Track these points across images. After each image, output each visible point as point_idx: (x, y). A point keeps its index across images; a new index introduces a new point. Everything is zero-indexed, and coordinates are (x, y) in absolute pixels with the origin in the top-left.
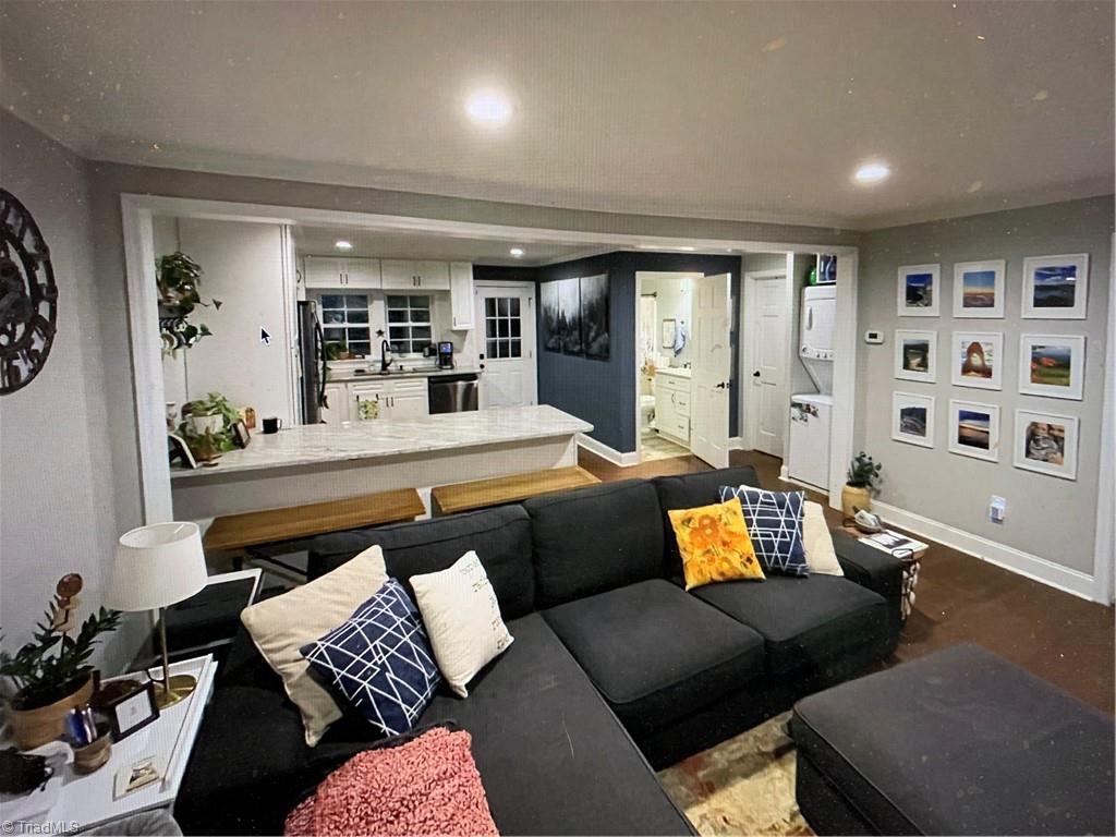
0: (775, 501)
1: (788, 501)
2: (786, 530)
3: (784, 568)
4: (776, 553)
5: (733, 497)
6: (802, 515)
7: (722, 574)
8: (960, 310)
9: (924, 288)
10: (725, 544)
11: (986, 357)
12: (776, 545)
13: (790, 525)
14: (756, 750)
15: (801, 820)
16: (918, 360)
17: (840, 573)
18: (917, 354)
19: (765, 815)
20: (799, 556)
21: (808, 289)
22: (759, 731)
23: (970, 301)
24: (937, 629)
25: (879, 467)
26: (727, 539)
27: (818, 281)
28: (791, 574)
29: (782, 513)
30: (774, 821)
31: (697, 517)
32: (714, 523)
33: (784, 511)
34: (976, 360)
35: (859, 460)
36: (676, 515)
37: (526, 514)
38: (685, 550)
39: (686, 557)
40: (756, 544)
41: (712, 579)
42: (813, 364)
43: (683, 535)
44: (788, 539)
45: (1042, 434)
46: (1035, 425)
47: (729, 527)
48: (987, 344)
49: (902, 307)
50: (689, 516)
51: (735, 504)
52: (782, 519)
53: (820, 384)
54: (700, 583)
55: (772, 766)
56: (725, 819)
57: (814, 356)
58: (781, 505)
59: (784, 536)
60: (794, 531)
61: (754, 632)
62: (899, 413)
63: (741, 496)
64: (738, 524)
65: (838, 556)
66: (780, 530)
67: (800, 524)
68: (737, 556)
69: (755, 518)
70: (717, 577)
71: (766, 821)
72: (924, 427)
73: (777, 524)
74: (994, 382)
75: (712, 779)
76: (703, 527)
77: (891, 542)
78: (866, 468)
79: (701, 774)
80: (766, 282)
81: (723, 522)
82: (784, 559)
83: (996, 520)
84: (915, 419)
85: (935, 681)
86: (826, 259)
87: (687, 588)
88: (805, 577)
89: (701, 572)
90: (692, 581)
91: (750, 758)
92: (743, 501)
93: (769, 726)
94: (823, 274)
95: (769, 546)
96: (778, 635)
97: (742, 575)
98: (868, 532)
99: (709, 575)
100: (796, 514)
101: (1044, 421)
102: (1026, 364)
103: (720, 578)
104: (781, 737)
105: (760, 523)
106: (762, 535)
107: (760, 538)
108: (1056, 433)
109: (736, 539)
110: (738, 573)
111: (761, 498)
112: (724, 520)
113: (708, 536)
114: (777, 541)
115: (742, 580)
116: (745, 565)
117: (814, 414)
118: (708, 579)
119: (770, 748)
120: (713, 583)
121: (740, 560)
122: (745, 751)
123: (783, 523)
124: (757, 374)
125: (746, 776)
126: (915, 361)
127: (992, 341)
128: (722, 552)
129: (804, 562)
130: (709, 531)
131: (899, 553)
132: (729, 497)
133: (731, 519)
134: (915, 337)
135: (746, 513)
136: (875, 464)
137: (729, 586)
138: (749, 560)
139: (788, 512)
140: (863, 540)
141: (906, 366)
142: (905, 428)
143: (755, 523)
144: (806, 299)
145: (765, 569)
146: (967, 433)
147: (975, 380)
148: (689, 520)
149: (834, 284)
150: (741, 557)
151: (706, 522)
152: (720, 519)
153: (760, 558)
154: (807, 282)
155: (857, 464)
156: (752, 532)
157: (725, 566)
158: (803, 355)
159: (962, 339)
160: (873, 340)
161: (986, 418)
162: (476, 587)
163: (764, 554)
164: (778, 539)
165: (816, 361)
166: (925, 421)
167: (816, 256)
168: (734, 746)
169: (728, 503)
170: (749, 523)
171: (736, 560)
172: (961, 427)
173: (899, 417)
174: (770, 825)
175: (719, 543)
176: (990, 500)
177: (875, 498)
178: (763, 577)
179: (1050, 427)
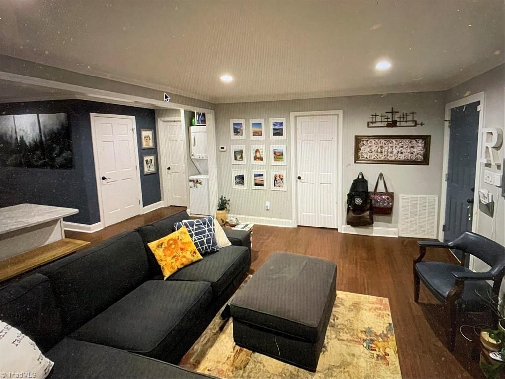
0: (201, 222)
1: (207, 221)
2: (208, 234)
3: (209, 250)
4: (206, 245)
5: (182, 227)
6: (214, 225)
7: (183, 264)
8: (252, 137)
9: (240, 128)
10: (182, 249)
11: (261, 154)
12: (205, 242)
13: (209, 231)
14: (212, 334)
15: (238, 348)
16: (240, 156)
17: (230, 244)
18: (239, 154)
19: (224, 356)
20: (215, 243)
21: (192, 128)
22: (210, 326)
23: (255, 134)
24: (259, 253)
25: (229, 200)
26: (182, 246)
27: (196, 124)
28: (213, 252)
29: (205, 227)
30: (228, 356)
31: (166, 242)
32: (175, 241)
33: (206, 225)
34: (258, 155)
35: (221, 199)
36: (152, 245)
37: (44, 277)
38: (161, 260)
39: (162, 264)
40: (196, 244)
41: (178, 268)
42: (197, 161)
43: (159, 254)
44: (210, 237)
45: (278, 178)
46: (276, 175)
47: (183, 241)
48: (261, 149)
49: (233, 136)
50: (161, 242)
51: (184, 229)
52: (206, 229)
53: (201, 171)
54: (172, 273)
55: (221, 335)
56: (208, 370)
57: (198, 158)
58: (204, 223)
59: (208, 236)
60: (212, 233)
61: (205, 282)
62: (234, 177)
63: (186, 224)
64: (187, 238)
65: (228, 238)
66: (206, 234)
67: (213, 229)
68: (189, 252)
69: (193, 233)
70: (180, 267)
71: (225, 358)
72: (243, 182)
73: (204, 232)
74: (264, 162)
75: (197, 359)
76: (169, 245)
77: (243, 227)
78: (225, 202)
79: (192, 360)
80: (170, 123)
81: (180, 239)
82: (209, 246)
83: (268, 210)
84: (240, 179)
85: (272, 268)
86: (199, 114)
87: (165, 278)
88: (218, 251)
89: (172, 267)
90: (167, 274)
91: (211, 338)
92: (187, 227)
93: (214, 321)
94: (198, 121)
95: (202, 243)
96: (215, 279)
97: (192, 260)
98: (234, 226)
99: (176, 267)
100: (211, 225)
101: (278, 174)
102: (272, 156)
103: (182, 266)
104: (221, 322)
105: (197, 234)
106: (198, 239)
107: (197, 241)
108: (281, 177)
109: (187, 245)
110: (190, 260)
111: (195, 223)
112: (180, 238)
113: (173, 248)
114: (205, 240)
115: (193, 263)
116: (193, 256)
117: (200, 183)
118: (176, 269)
119: (218, 329)
120: (179, 270)
121: (191, 254)
122: (208, 337)
123: (207, 231)
124: (169, 168)
125: (211, 346)
126: (238, 157)
127: (262, 148)
128: (181, 253)
129: (217, 244)
130: (173, 246)
131: (247, 229)
132: (179, 227)
133: (183, 236)
134: (238, 147)
135: (190, 232)
136: (227, 199)
137: (187, 268)
138: (195, 252)
139: (208, 226)
140: (233, 229)
141: (236, 159)
142: (237, 183)
143: (194, 235)
144: (192, 132)
145: (201, 254)
146: (257, 182)
147: (258, 162)
148: (162, 244)
149: (205, 126)
150: (191, 253)
151: (171, 242)
152: (178, 239)
153: (199, 250)
154: (191, 124)
155: (220, 201)
156: (193, 240)
157: (184, 260)
158: (193, 158)
159: (253, 148)
160: (223, 150)
161: (262, 175)
162: (16, 343)
163: (200, 247)
164: (206, 239)
165: (198, 160)
166: (243, 179)
167: (194, 112)
168: (202, 338)
169: (180, 230)
170: (191, 236)
171: (189, 255)
172: (255, 180)
173: (234, 179)
174: (227, 358)
175: (179, 250)
176: (265, 203)
177: (228, 213)
178: (202, 257)
179: (280, 176)
